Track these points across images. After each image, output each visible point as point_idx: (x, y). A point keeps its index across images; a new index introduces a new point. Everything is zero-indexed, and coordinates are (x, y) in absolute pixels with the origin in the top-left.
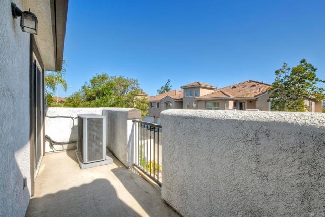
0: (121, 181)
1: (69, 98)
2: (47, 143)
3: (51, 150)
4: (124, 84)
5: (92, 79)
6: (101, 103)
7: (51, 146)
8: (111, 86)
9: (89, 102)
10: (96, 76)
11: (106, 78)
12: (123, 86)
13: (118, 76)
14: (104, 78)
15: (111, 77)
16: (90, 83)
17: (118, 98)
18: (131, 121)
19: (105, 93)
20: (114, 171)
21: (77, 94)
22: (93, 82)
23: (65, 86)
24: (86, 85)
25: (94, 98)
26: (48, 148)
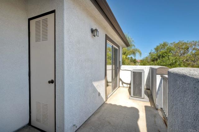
0: (146, 115)
1: (142, 60)
2: (121, 82)
3: (122, 86)
4: (184, 47)
5: (155, 47)
6: (161, 62)
7: (122, 84)
8: (170, 50)
9: (153, 62)
10: (158, 45)
11: (166, 45)
12: (182, 49)
13: (177, 42)
14: (164, 45)
15: (171, 44)
16: (154, 50)
17: (176, 59)
18: (160, 75)
19: (164, 56)
20: (146, 107)
21: (147, 58)
22: (157, 49)
23: (141, 54)
24: (152, 52)
25: (157, 60)
26: (121, 85)
